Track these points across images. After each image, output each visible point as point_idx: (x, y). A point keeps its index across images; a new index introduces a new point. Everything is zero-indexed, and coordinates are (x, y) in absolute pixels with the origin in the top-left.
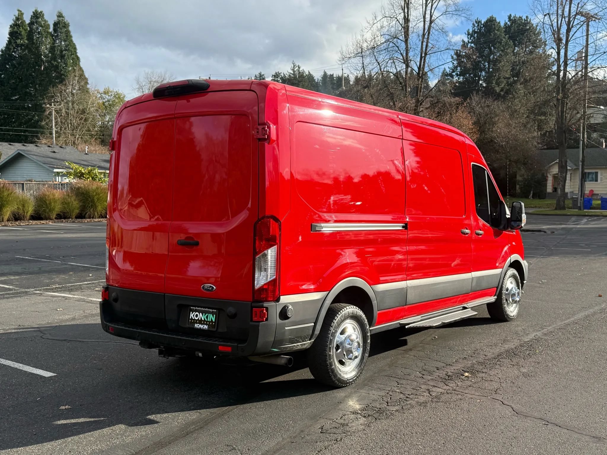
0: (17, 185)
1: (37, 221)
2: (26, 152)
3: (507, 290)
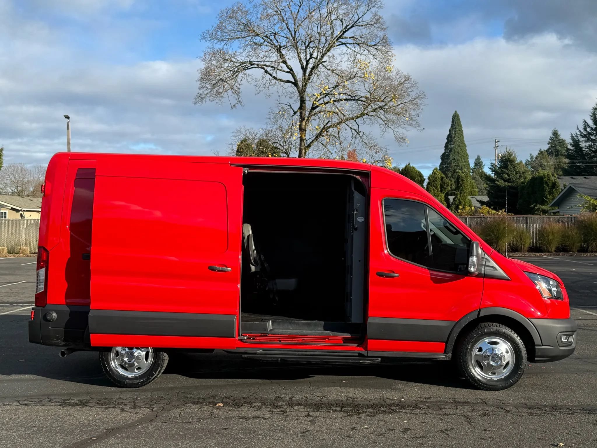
0: (521, 218)
1: (531, 253)
2: (576, 185)
3: (480, 350)
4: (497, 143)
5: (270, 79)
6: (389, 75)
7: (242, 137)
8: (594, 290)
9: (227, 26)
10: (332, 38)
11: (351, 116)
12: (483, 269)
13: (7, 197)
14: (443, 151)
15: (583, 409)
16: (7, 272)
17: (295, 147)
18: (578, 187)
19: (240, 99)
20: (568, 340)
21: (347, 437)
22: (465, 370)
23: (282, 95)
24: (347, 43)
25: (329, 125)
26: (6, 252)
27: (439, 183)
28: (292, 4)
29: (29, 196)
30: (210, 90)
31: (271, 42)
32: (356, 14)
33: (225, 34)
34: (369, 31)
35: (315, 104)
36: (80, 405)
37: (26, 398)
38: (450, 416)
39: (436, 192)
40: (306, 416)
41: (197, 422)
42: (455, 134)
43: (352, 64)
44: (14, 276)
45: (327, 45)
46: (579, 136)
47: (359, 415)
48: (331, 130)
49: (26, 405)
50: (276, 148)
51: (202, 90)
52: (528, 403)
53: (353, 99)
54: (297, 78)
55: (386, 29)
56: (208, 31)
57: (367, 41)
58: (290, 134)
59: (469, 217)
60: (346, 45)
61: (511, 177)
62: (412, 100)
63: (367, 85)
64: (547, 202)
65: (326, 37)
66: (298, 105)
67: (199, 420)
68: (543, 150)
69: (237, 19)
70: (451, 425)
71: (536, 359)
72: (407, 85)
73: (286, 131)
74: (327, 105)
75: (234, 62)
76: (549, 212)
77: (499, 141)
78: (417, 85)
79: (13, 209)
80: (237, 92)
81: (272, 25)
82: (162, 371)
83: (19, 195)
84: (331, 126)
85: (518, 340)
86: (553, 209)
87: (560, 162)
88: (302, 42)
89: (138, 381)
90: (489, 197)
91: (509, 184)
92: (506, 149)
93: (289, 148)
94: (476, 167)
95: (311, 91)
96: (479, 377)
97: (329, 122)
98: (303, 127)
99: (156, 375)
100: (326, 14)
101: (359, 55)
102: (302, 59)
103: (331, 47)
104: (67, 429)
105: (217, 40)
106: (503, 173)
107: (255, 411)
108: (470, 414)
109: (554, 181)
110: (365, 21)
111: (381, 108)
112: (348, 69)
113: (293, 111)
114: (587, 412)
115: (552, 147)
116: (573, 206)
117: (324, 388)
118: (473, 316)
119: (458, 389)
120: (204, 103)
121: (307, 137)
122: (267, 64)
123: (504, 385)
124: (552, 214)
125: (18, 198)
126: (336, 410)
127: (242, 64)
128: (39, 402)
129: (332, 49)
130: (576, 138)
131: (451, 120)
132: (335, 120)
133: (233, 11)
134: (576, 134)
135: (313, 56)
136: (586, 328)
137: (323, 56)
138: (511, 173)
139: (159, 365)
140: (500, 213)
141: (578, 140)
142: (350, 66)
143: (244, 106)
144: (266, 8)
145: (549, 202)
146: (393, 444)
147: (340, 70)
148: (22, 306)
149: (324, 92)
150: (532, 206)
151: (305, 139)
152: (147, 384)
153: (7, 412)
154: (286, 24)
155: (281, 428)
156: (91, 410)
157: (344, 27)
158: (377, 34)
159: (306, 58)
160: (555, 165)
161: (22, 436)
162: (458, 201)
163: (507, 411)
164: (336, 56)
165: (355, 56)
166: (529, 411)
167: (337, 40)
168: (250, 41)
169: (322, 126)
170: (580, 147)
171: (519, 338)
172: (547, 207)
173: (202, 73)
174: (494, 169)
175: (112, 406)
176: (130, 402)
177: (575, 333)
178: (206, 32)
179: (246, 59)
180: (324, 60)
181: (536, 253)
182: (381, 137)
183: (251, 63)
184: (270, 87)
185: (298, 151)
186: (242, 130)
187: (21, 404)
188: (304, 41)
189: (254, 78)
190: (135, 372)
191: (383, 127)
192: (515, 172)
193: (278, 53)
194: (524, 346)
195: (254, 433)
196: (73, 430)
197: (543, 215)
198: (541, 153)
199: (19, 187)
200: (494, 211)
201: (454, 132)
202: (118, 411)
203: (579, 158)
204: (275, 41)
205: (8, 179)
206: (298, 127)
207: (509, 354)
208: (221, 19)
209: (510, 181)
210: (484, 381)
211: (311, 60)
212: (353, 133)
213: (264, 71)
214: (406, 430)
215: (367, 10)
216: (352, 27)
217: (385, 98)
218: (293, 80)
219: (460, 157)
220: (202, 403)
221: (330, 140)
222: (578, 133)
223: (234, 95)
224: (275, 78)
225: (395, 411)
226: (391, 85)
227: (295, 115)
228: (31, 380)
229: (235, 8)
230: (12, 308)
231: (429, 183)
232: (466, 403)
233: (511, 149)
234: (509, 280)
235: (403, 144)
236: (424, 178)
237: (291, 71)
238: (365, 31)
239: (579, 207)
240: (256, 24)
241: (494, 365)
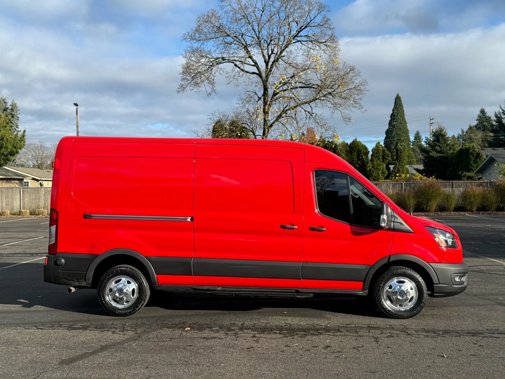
0: (448, 184)
1: (456, 213)
2: (496, 156)
3: (391, 287)
4: (431, 121)
5: (238, 71)
6: (336, 66)
7: (216, 119)
8: (503, 243)
9: (204, 29)
10: (289, 37)
11: (304, 101)
12: (392, 224)
13: (29, 169)
14: (387, 127)
15: (469, 333)
16: (28, 229)
17: (260, 127)
18: (498, 157)
19: (214, 88)
20: (460, 280)
21: (281, 351)
22: (379, 303)
23: (248, 85)
24: (302, 41)
25: (287, 108)
26: (29, 213)
27: (381, 154)
28: (257, 9)
29: (47, 168)
30: (190, 82)
31: (240, 41)
32: (308, 16)
33: (202, 36)
34: (319, 30)
35: (276, 91)
36: (83, 329)
37: (42, 324)
38: (363, 337)
39: (379, 162)
40: (252, 337)
41: (169, 341)
42: (397, 113)
43: (306, 58)
44: (35, 233)
45: (285, 43)
46: (501, 113)
47: (293, 336)
48: (289, 112)
49: (41, 329)
50: (244, 127)
51: (184, 81)
52: (426, 328)
53: (308, 86)
54: (261, 70)
55: (333, 29)
56: (188, 33)
57: (318, 39)
58: (255, 116)
59: (405, 182)
60: (301, 43)
61: (442, 149)
62: (356, 86)
63: (318, 75)
64: (472, 170)
65: (284, 37)
66: (262, 92)
67: (171, 339)
68: (472, 126)
69: (212, 23)
70: (363, 343)
71: (435, 294)
72: (351, 74)
73: (253, 114)
74: (285, 92)
75: (209, 58)
76: (474, 178)
77: (433, 119)
78: (360, 74)
79: (34, 179)
80: (212, 83)
81: (240, 28)
82: (145, 304)
83: (39, 167)
84: (289, 109)
85: (420, 279)
86: (477, 176)
87: (486, 136)
88: (265, 40)
89: (126, 311)
90: (424, 166)
91: (441, 155)
92: (438, 125)
93: (255, 128)
94: (416, 140)
95: (273, 80)
96: (389, 308)
97: (287, 105)
98: (266, 110)
99: (140, 307)
100: (284, 17)
101: (312, 50)
102: (265, 55)
103: (288, 45)
104: (72, 346)
105: (196, 41)
106: (436, 145)
107: (214, 333)
108: (379, 336)
109: (478, 152)
110: (316, 23)
111: (330, 94)
112: (303, 62)
113: (258, 97)
114: (471, 335)
115: (480, 123)
116: (491, 173)
117: (269, 317)
118: (385, 261)
119: (373, 318)
120: (185, 92)
121: (270, 118)
122: (237, 59)
123: (409, 315)
124: (476, 179)
125: (38, 170)
126: (276, 333)
127: (216, 60)
128: (51, 327)
129: (289, 46)
130: (499, 115)
131: (394, 101)
132: (292, 104)
133: (208, 16)
134: (499, 112)
135: (274, 52)
136: (488, 272)
137: (281, 52)
138: (442, 146)
139: (142, 298)
140: (430, 180)
141: (501, 117)
142: (304, 60)
143: (218, 93)
144: (235, 14)
145: (474, 170)
146: (316, 357)
147: (295, 63)
148: (41, 256)
149: (283, 81)
150: (460, 173)
151: (268, 120)
152: (134, 313)
153: (27, 334)
154: (252, 26)
155: (232, 345)
156: (90, 332)
157: (299, 28)
158: (326, 33)
159: (268, 54)
160: (482, 138)
161: (38, 351)
162: (397, 169)
163: (408, 334)
164: (293, 51)
165: (309, 51)
166: (425, 334)
167: (293, 39)
168: (222, 41)
169: (282, 109)
170: (502, 123)
171: (421, 278)
172: (472, 174)
173: (183, 68)
174: (428, 142)
175: (106, 329)
176: (120, 327)
177: (467, 275)
178: (187, 34)
179: (220, 56)
180: (283, 55)
181: (460, 213)
182: (331, 118)
183: (223, 59)
184: (238, 78)
185: (262, 130)
186: (216, 113)
187: (38, 329)
188: (266, 40)
189: (225, 71)
190: (124, 305)
191: (332, 109)
192: (445, 145)
193: (245, 50)
194: (425, 284)
195: (211, 349)
196: (76, 347)
197: (466, 180)
198: (471, 128)
199: (39, 161)
200: (425, 178)
201: (396, 111)
202: (110, 333)
203: (502, 132)
204: (242, 40)
205: (30, 154)
206: (262, 110)
207: (413, 290)
208: (198, 23)
209: (441, 152)
210: (394, 311)
211: (272, 55)
212: (307, 114)
213: (234, 65)
214: (327, 347)
215: (317, 13)
216: (305, 27)
217: (333, 86)
218: (257, 72)
219: (402, 132)
220: (175, 327)
221: (288, 120)
222: (501, 111)
223: (210, 85)
224: (243, 70)
225: (321, 334)
226: (338, 75)
227: (260, 101)
228: (45, 311)
229: (210, 14)
230: (32, 258)
231: (372, 155)
232: (378, 328)
233: (442, 126)
234: (413, 233)
235: (349, 123)
236: (369, 150)
237: (256, 64)
238: (317, 30)
239: (497, 174)
240: (227, 27)
241: (401, 298)
